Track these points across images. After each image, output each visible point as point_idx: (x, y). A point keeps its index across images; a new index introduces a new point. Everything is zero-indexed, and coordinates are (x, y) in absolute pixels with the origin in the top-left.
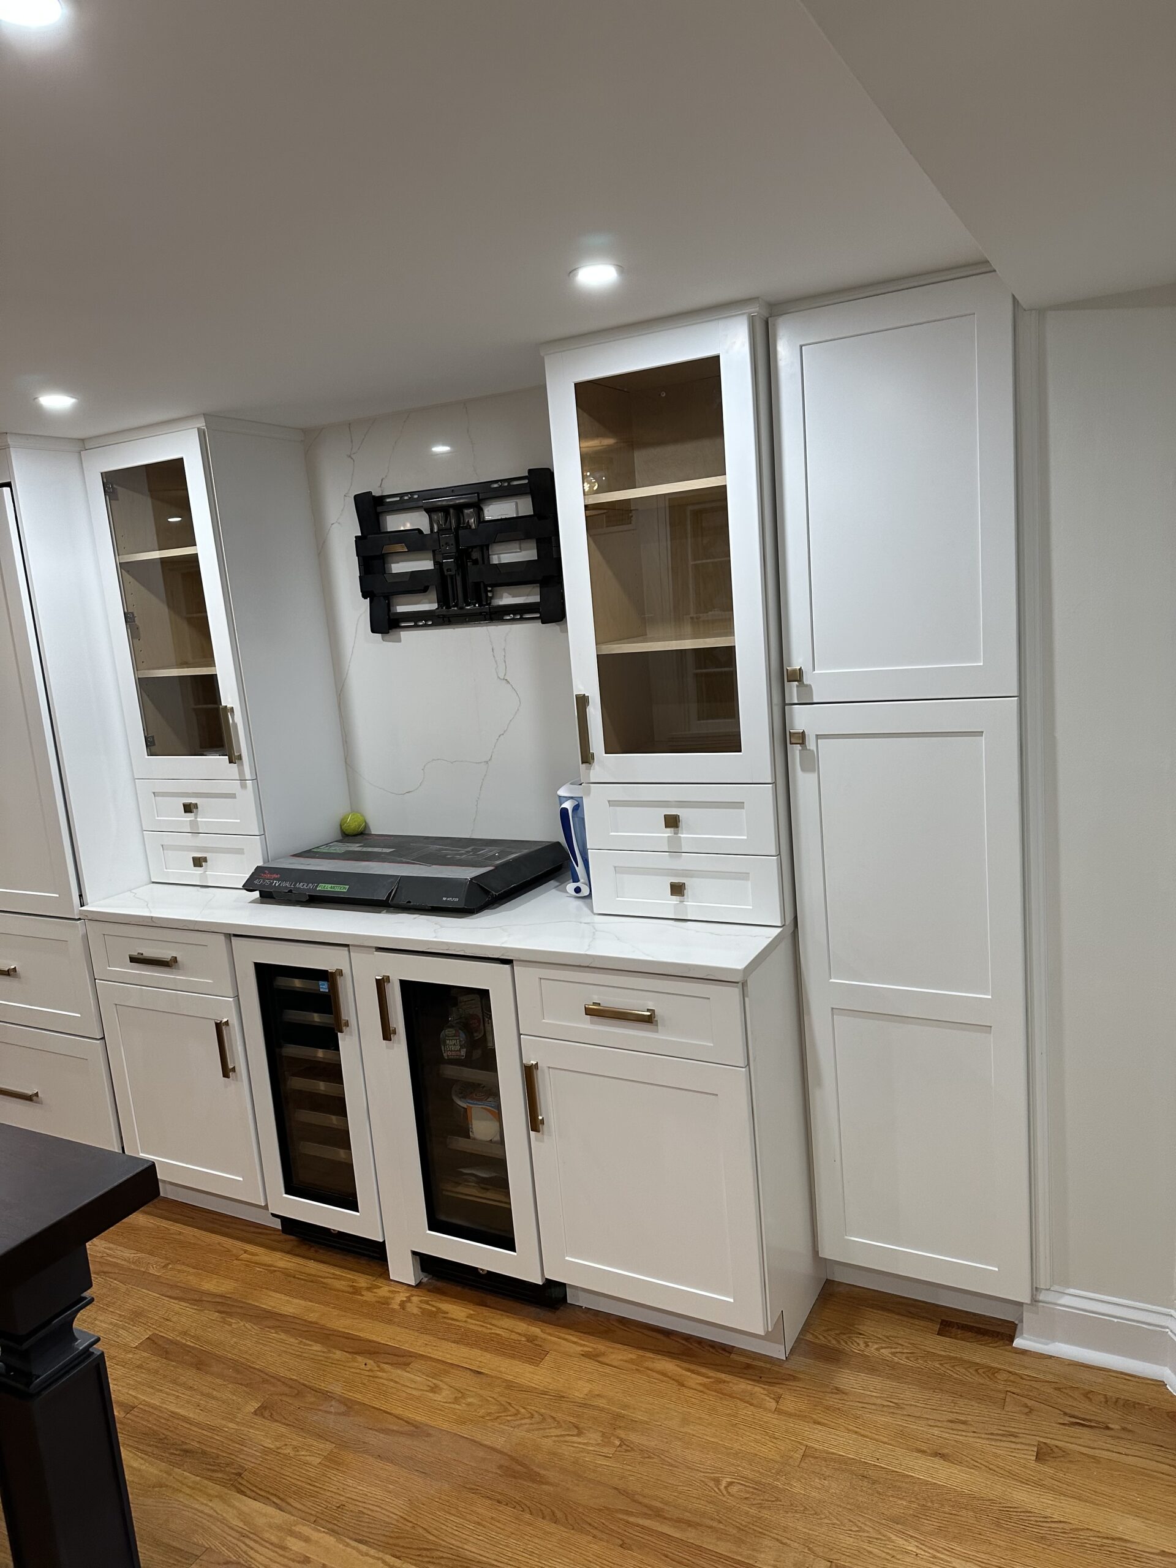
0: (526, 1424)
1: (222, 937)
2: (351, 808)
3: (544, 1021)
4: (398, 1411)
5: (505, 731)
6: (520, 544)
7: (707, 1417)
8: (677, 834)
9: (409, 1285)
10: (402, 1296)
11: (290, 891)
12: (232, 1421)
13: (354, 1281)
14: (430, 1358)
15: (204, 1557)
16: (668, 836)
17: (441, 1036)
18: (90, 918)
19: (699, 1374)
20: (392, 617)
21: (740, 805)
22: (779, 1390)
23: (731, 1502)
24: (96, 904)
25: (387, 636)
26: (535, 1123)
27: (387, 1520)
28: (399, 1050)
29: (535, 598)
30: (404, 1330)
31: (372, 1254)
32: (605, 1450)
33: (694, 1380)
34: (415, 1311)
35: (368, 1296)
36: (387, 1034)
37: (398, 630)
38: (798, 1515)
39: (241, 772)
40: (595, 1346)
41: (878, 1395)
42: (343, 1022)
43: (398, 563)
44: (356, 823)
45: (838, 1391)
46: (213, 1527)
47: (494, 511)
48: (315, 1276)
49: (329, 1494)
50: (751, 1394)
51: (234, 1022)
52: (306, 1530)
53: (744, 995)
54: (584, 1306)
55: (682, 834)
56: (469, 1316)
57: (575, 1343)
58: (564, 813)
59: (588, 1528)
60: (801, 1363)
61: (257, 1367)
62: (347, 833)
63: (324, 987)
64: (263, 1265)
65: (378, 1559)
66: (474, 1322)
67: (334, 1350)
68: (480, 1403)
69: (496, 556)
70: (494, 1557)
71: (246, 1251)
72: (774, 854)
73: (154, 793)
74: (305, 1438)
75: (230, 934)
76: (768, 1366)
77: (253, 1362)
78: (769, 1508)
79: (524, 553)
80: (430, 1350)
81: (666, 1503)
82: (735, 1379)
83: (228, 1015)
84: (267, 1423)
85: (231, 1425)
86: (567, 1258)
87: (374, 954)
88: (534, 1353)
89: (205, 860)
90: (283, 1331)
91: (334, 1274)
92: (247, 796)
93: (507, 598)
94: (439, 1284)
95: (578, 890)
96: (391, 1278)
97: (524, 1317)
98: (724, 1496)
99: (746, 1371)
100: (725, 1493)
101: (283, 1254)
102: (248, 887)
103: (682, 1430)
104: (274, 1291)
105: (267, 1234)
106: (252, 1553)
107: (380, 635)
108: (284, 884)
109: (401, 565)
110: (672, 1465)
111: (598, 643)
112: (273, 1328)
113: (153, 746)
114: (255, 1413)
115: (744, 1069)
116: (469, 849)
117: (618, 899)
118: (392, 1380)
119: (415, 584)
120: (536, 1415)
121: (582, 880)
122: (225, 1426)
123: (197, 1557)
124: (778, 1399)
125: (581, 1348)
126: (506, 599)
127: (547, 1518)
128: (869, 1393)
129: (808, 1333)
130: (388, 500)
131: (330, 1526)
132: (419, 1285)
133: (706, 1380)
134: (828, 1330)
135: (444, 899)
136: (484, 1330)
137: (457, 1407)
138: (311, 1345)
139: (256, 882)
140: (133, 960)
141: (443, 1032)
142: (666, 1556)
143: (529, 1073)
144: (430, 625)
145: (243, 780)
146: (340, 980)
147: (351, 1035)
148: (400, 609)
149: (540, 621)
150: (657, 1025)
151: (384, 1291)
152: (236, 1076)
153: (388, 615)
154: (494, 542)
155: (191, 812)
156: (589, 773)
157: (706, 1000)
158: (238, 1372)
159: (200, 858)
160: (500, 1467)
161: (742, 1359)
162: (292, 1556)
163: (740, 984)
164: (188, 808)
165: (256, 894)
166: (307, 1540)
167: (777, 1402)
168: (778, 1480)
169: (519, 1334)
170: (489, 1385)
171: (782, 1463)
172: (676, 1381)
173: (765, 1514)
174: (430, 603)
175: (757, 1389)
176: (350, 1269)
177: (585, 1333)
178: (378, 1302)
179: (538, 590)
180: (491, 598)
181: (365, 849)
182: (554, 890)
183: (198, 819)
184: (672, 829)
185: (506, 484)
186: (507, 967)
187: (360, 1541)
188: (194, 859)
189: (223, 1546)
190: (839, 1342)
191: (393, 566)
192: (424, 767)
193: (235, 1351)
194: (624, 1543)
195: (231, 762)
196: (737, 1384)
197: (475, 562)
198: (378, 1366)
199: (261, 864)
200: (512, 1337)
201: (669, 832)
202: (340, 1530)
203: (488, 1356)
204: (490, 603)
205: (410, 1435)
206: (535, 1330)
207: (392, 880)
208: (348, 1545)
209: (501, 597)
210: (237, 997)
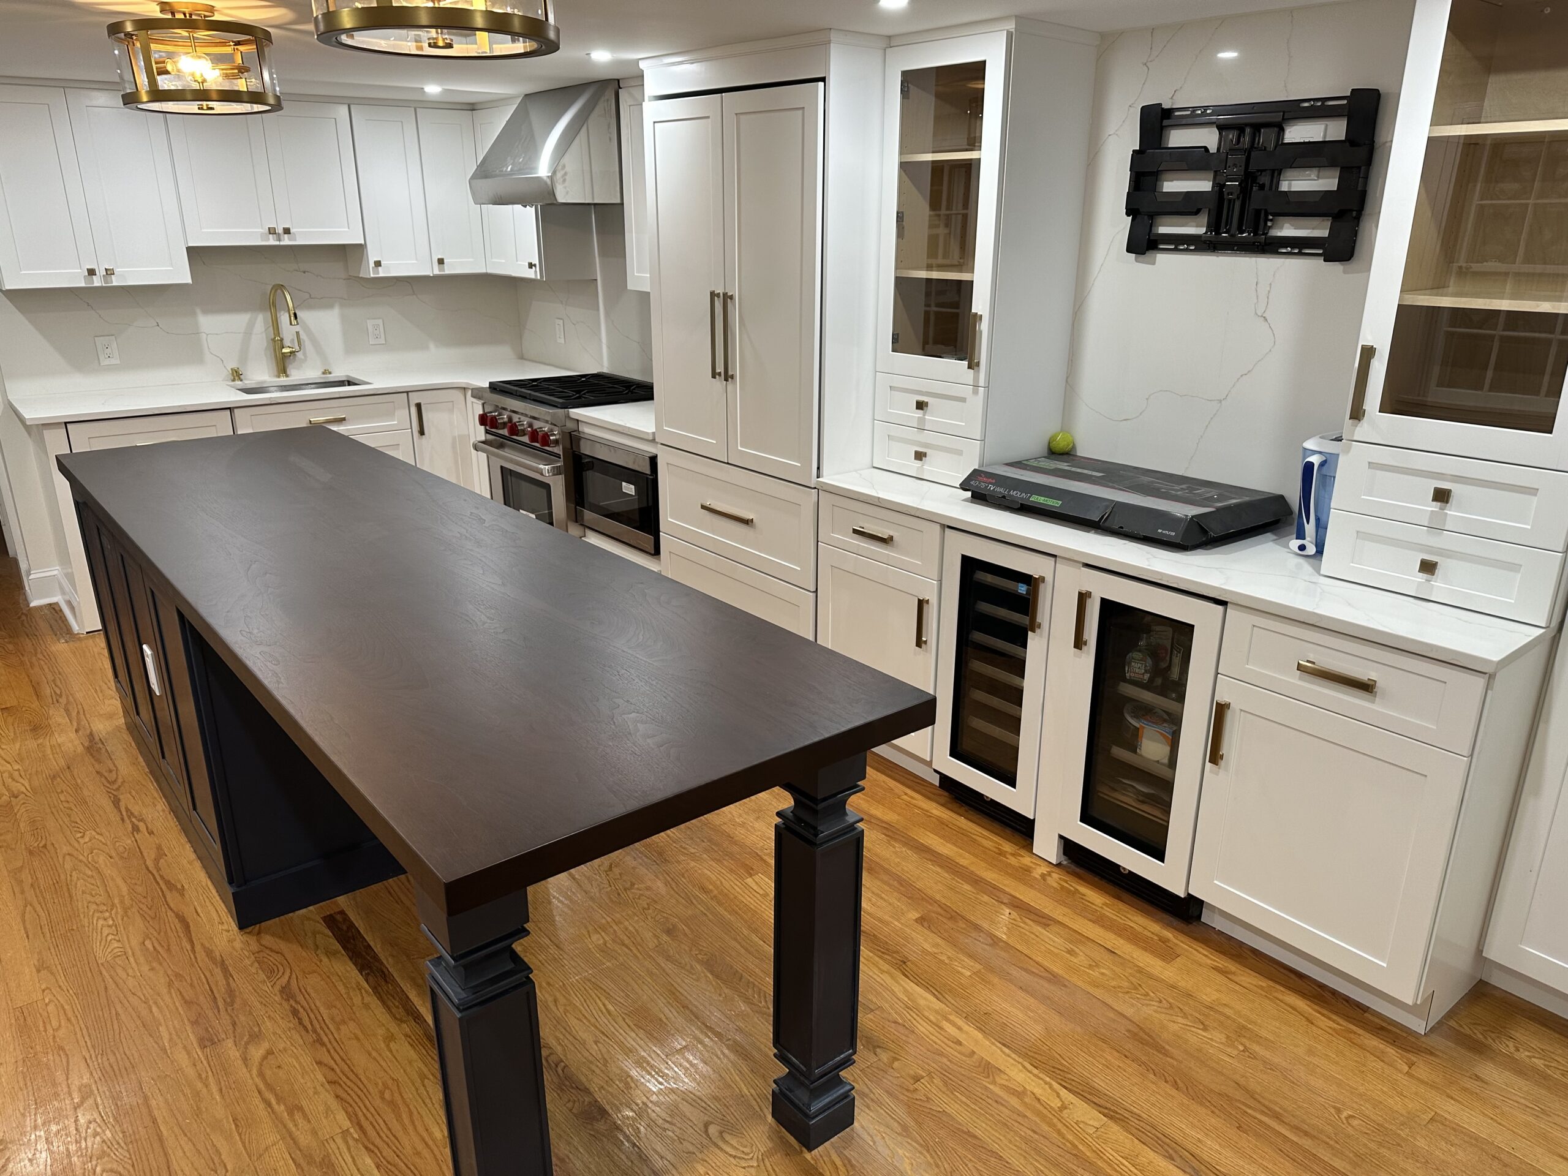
0: (1154, 1005)
1: (938, 527)
2: (1062, 427)
3: (1247, 666)
4: (1039, 959)
5: (1249, 372)
6: (1319, 172)
7: (1334, 1056)
8: (1443, 510)
9: (1050, 863)
10: (1044, 869)
11: (1004, 497)
12: (897, 920)
13: (1000, 844)
14: (1067, 926)
15: (877, 1012)
16: (1432, 511)
17: (1128, 657)
18: (824, 489)
19: (1330, 1019)
20: (1151, 238)
21: (1533, 491)
22: (1413, 1058)
23: (1350, 1130)
24: (829, 478)
25: (1142, 257)
26: (1215, 755)
27: (1028, 1037)
28: (1087, 660)
29: (1324, 233)
30: (1043, 896)
31: (1018, 827)
32: (1229, 1050)
33: (1324, 1022)
34: (1055, 885)
35: (1012, 861)
36: (1079, 643)
37: (1154, 252)
38: (1418, 1165)
39: (976, 378)
40: (1226, 965)
41: (1522, 1095)
42: (1037, 624)
43: (1172, 181)
44: (1066, 443)
45: (1478, 1078)
46: (884, 993)
47: (1297, 133)
48: (965, 830)
49: (977, 1001)
50: (1383, 1052)
51: (934, 601)
52: (960, 1022)
53: (1488, 688)
54: (1218, 928)
55: (1450, 510)
56: (1105, 904)
57: (1206, 956)
58: (1308, 468)
59: (1208, 1104)
60: (1438, 1042)
61: (917, 887)
62: (1053, 450)
63: (1022, 589)
64: (922, 809)
65: (1019, 1063)
66: (1108, 909)
67: (982, 894)
68: (1112, 976)
69: (1287, 182)
70: (1118, 1095)
71: (906, 794)
72: (1561, 550)
73: (890, 387)
74: (958, 953)
75: (944, 525)
76: (1405, 1035)
77: (914, 882)
78: (1389, 1149)
79: (1320, 181)
80: (1067, 920)
81: (1285, 1110)
82: (1368, 1035)
83: (932, 597)
84: (926, 931)
85: (896, 923)
86: (1215, 882)
87: (1080, 569)
88: (1168, 954)
89: (925, 455)
90: (939, 866)
91: (981, 833)
92: (977, 402)
93: (1289, 229)
94: (1078, 870)
95: (1302, 548)
96: (1034, 852)
97: (1157, 921)
98: (1343, 1124)
99: (1380, 1032)
100: (1345, 1122)
101: (939, 806)
102: (964, 486)
103: (1307, 1058)
104: (930, 832)
105: (924, 786)
106: (914, 1022)
107: (1134, 255)
108: (998, 489)
109: (1175, 183)
110: (1293, 1083)
111: (1403, 291)
112: (931, 860)
113: (899, 344)
114: (916, 920)
115: (1465, 759)
116: (1184, 486)
117: (1352, 564)
118: (1033, 933)
119: (1188, 205)
120: (1164, 1002)
121: (1308, 539)
122: (891, 922)
123: (872, 1011)
124: (1411, 1065)
125: (1212, 962)
126: (1287, 230)
127: (1170, 1083)
128: (1513, 1091)
129: (1452, 1020)
130: (1177, 113)
131: (978, 1025)
132: (1059, 865)
133: (1336, 1025)
134: (1475, 1024)
135: (1160, 531)
136: (1118, 919)
137: (1091, 972)
138: (962, 884)
139: (972, 483)
140: (855, 531)
141: (1130, 654)
142: (1280, 1150)
143: (1220, 711)
144: (1191, 250)
145: (976, 386)
146: (1042, 586)
147: (1041, 636)
148: (1163, 230)
149: (1323, 258)
150: (1375, 697)
151: (1027, 860)
152: (926, 650)
153: (1149, 236)
154: (1291, 167)
155: (922, 409)
156: (1354, 431)
157: (1441, 684)
158: (901, 885)
159: (922, 452)
160: (1129, 1031)
161: (1377, 1020)
162: (946, 1036)
163: (1488, 675)
164: (920, 405)
165: (969, 494)
166: (960, 1029)
167: (1410, 1068)
168: (1402, 1130)
169: (1153, 933)
170: (1121, 964)
171: (1408, 1118)
172: (1306, 1018)
173: (1383, 1151)
174: (1197, 226)
175: (1389, 1049)
176: (996, 834)
177: (1217, 951)
178: (1021, 868)
179: (1329, 224)
180: (1270, 227)
181: (1073, 469)
182: (1271, 543)
183: (926, 417)
184: (1439, 504)
185: (1319, 104)
186: (1220, 608)
187: (1004, 1045)
188: (916, 452)
189: (892, 1009)
190: (1486, 1038)
191: (1165, 184)
192: (1149, 396)
193: (899, 869)
194: (1240, 1127)
195: (970, 367)
196: (1369, 1039)
197: (1262, 187)
198: (1021, 919)
199: (977, 468)
200: (1145, 933)
201: (1435, 507)
202: (987, 1031)
203: (1122, 941)
204: (1267, 233)
205: (1049, 981)
206: (1168, 934)
207: (1107, 503)
208: (993, 1044)
209: (1282, 228)
210: (940, 581)
